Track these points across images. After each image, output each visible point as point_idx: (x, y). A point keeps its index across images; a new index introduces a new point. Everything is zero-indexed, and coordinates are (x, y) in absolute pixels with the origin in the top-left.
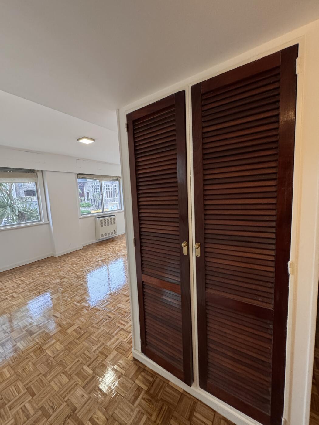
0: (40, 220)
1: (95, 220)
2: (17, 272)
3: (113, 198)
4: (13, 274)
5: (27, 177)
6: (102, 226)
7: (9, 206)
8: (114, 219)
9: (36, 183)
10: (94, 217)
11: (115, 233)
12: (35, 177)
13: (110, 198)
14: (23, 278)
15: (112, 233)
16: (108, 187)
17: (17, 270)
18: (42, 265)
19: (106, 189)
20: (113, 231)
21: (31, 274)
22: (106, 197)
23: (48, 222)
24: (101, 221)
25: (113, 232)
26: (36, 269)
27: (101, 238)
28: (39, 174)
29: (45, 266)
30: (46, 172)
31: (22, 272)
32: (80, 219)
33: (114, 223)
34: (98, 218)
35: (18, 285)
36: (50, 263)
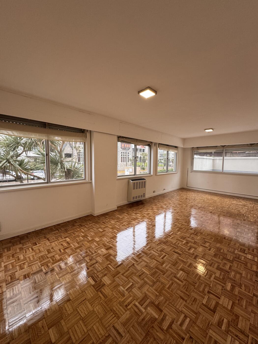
0: (84, 178)
1: (128, 182)
2: (63, 229)
3: (126, 163)
4: (59, 231)
5: (78, 136)
6: (134, 189)
7: (59, 163)
8: (145, 182)
9: (84, 143)
10: (128, 179)
11: (144, 196)
12: (85, 137)
13: (123, 163)
14: (68, 239)
15: (141, 196)
16: (123, 154)
17: (62, 227)
18: (83, 225)
19: (121, 155)
20: (143, 194)
21: (76, 235)
22: (121, 162)
23: (90, 181)
24: (134, 183)
25: (143, 196)
26: (79, 228)
27: (132, 200)
28: (88, 135)
29: (87, 227)
30: (95, 133)
31: (66, 231)
32: (117, 180)
33: (145, 187)
34: (132, 180)
35: (65, 249)
36: (91, 222)
